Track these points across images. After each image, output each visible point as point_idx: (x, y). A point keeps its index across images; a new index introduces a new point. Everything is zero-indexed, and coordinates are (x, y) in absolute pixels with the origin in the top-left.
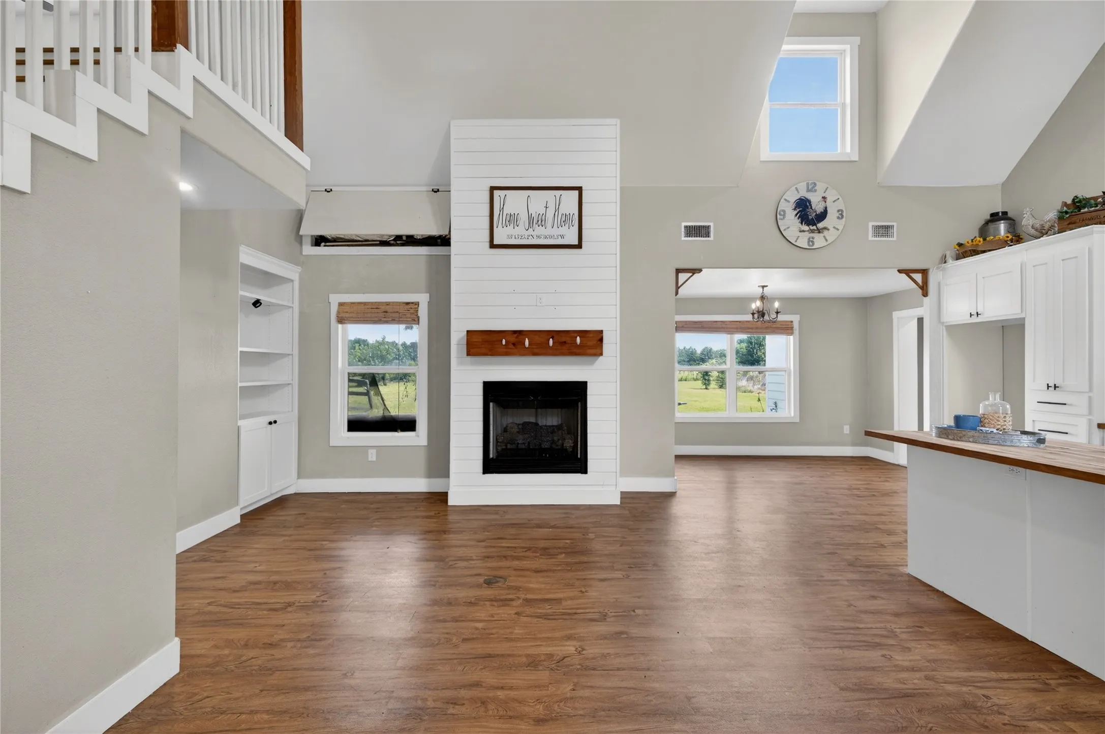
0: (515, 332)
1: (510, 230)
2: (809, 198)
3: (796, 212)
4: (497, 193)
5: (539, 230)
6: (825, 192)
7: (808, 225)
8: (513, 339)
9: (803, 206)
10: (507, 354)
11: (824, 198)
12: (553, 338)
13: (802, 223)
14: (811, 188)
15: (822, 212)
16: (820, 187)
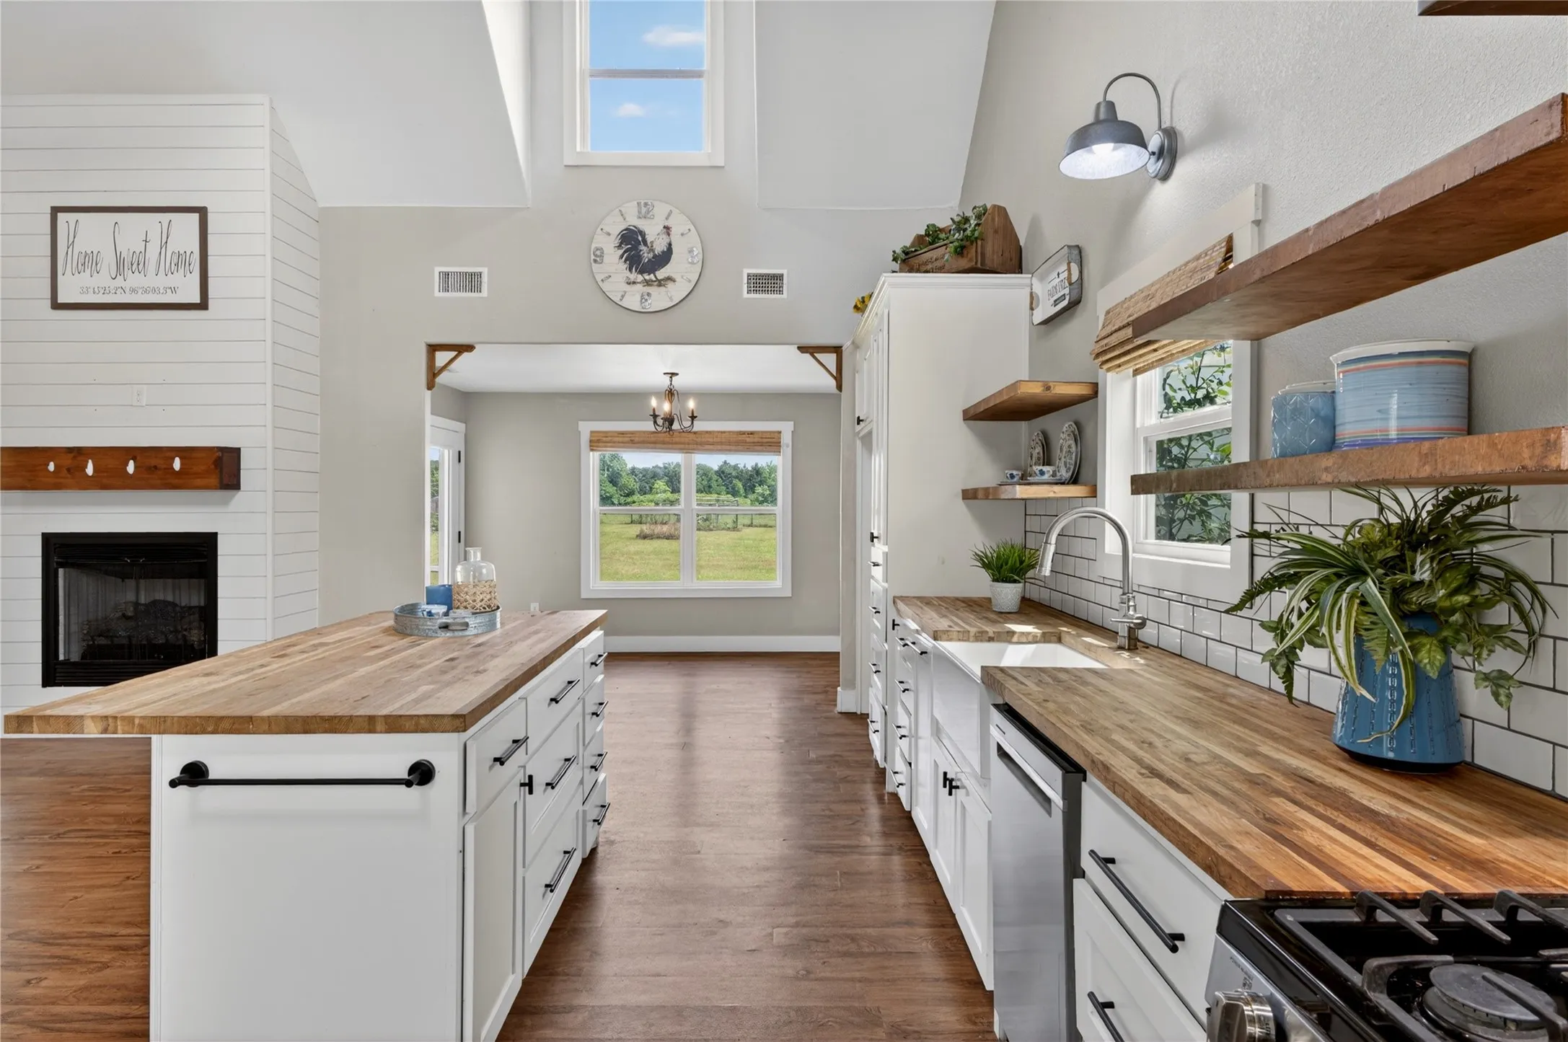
0: (70, 450)
1: (85, 278)
2: (641, 228)
3: (621, 252)
4: (61, 217)
5: (134, 280)
6: (667, 219)
7: (641, 272)
8: (67, 461)
9: (631, 240)
10: (57, 487)
11: (667, 228)
12: (134, 459)
13: (630, 270)
14: (646, 211)
15: (663, 252)
16: (660, 211)
